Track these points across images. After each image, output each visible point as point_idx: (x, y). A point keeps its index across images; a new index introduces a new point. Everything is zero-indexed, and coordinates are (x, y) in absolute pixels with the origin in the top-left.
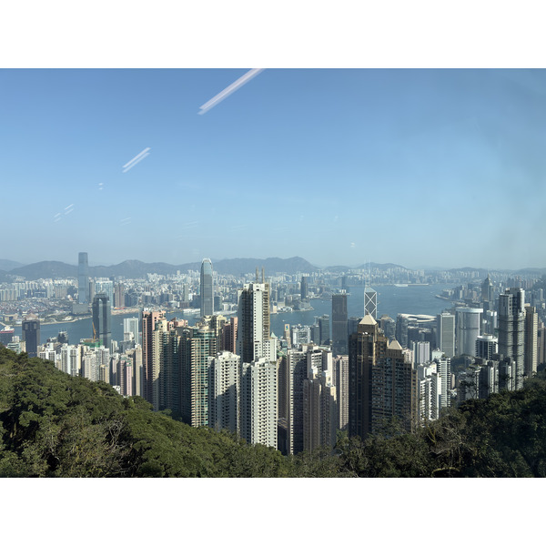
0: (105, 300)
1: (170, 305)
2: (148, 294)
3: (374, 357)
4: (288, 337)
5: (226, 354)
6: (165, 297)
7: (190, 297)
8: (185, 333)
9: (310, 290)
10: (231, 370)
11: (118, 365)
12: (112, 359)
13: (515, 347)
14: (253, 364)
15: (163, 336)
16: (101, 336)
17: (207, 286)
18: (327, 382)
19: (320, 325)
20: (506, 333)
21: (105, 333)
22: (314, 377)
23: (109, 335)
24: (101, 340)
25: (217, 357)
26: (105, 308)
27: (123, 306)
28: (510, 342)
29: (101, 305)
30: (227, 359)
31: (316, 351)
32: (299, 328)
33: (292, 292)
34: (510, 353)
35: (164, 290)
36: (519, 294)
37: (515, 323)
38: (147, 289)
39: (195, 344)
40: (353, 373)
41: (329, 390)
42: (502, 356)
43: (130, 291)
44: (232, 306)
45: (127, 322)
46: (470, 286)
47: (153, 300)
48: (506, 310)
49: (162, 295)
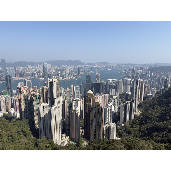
0: (10, 77)
1: (35, 77)
2: (28, 73)
3: (91, 104)
4: (72, 89)
5: (43, 104)
6: (33, 74)
7: (42, 74)
8: (31, 95)
9: (81, 71)
10: (45, 109)
11: (13, 101)
12: (12, 99)
13: (136, 97)
14: (52, 108)
15: (24, 95)
16: (10, 89)
17: (46, 72)
18: (77, 111)
19: (83, 84)
20: (133, 92)
21: (11, 88)
22: (73, 110)
23: (12, 89)
24: (9, 91)
25: (40, 105)
26: (10, 80)
27: (19, 77)
28: (134, 95)
29: (8, 79)
30: (44, 105)
31: (75, 100)
32: (76, 86)
33: (76, 72)
34: (134, 98)
35: (33, 71)
36: (138, 80)
37: (136, 89)
38: (27, 71)
39: (34, 99)
40: (85, 108)
41: (77, 114)
42: (131, 99)
43: (21, 72)
44: (56, 77)
45: (19, 84)
46: (129, 70)
47: (30, 75)
48: (134, 85)
49: (32, 73)
